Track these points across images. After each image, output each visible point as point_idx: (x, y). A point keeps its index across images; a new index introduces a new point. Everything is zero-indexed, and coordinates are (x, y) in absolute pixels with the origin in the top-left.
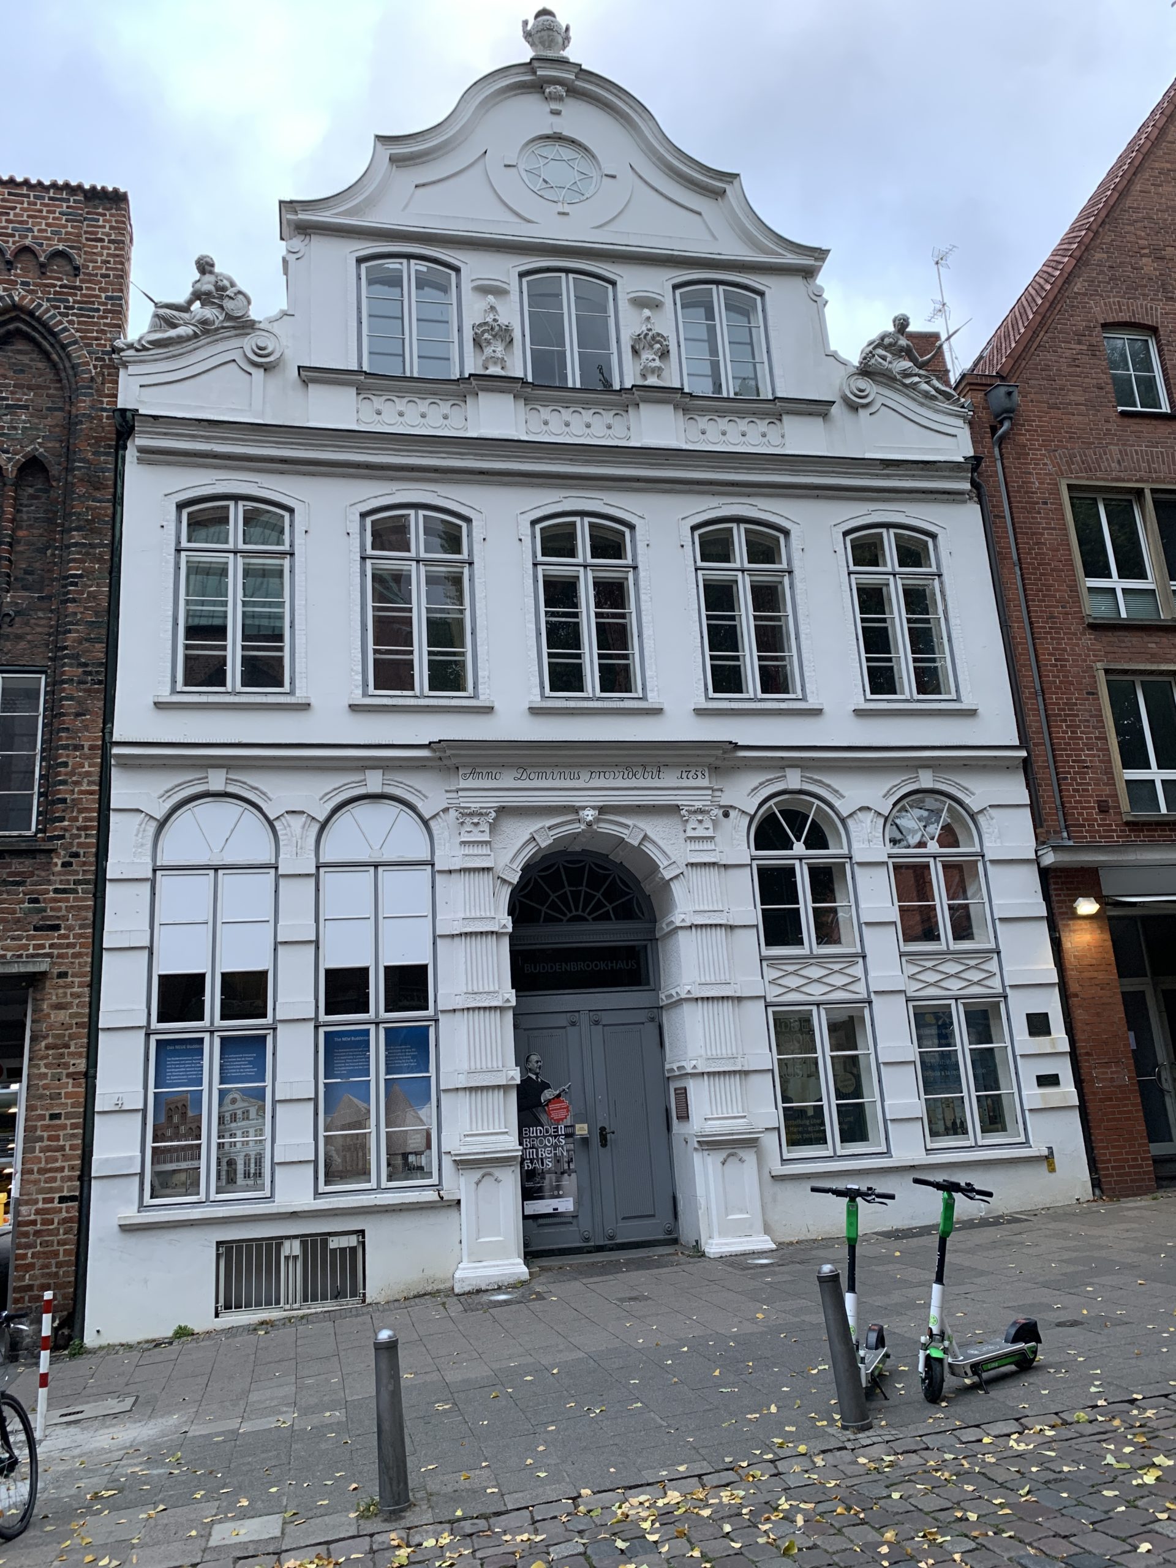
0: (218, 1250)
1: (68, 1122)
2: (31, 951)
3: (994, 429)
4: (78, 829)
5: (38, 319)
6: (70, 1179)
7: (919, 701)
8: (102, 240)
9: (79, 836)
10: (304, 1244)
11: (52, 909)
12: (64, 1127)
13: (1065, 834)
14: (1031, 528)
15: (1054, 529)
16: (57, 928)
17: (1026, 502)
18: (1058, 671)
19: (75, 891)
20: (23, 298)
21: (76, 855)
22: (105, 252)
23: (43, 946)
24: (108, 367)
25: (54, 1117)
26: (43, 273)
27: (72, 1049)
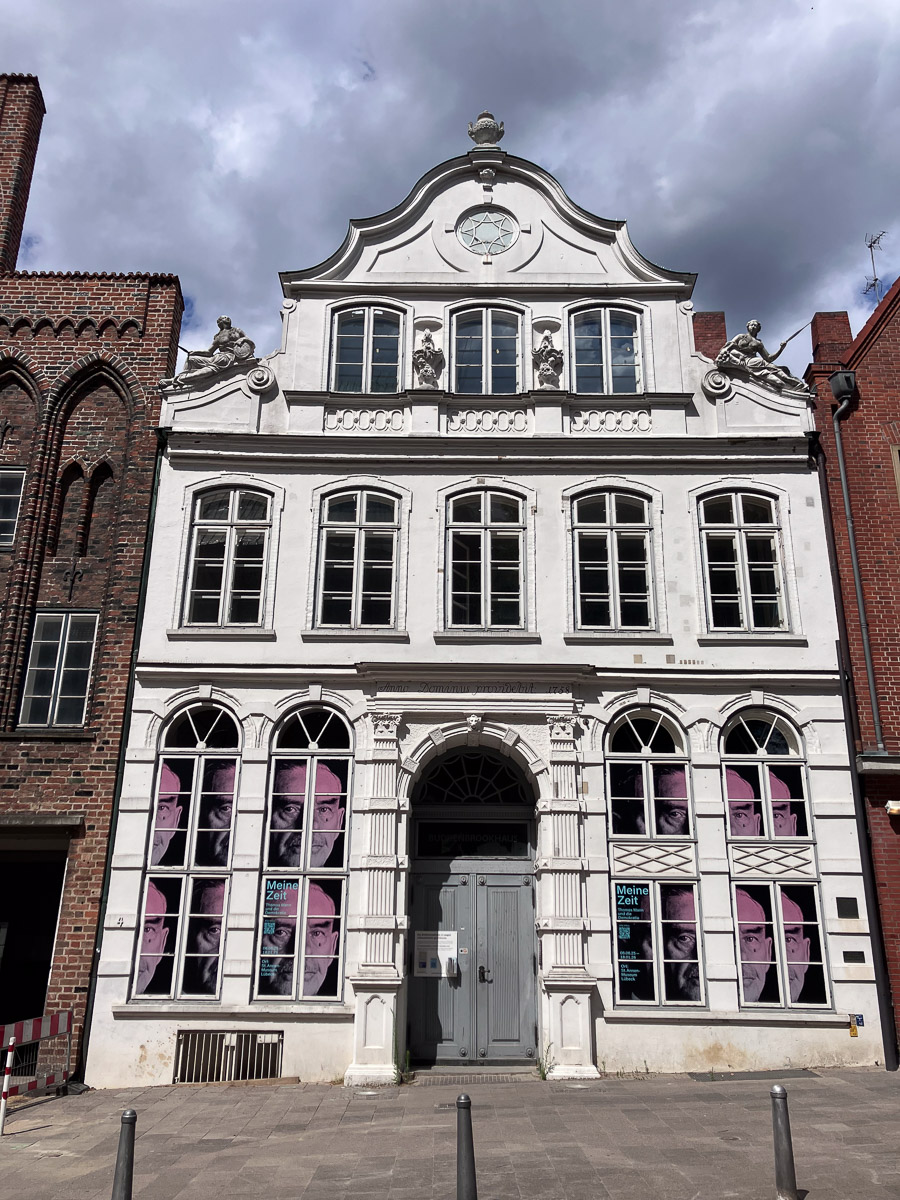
0: (179, 1036)
1: (86, 933)
2: (72, 810)
3: (834, 408)
4: (110, 724)
5: (113, 368)
6: (83, 975)
7: (755, 632)
8: (159, 311)
9: (110, 729)
10: (239, 1039)
11: (88, 780)
12: (83, 937)
13: (881, 746)
14: (864, 488)
15: (885, 488)
16: (90, 794)
17: (861, 467)
18: (883, 607)
19: (104, 768)
20: (105, 354)
21: (107, 742)
22: (160, 319)
23: (80, 807)
24: (156, 398)
25: (78, 929)
26: (119, 337)
27: (93, 881)
